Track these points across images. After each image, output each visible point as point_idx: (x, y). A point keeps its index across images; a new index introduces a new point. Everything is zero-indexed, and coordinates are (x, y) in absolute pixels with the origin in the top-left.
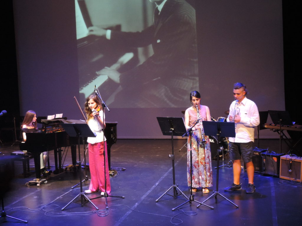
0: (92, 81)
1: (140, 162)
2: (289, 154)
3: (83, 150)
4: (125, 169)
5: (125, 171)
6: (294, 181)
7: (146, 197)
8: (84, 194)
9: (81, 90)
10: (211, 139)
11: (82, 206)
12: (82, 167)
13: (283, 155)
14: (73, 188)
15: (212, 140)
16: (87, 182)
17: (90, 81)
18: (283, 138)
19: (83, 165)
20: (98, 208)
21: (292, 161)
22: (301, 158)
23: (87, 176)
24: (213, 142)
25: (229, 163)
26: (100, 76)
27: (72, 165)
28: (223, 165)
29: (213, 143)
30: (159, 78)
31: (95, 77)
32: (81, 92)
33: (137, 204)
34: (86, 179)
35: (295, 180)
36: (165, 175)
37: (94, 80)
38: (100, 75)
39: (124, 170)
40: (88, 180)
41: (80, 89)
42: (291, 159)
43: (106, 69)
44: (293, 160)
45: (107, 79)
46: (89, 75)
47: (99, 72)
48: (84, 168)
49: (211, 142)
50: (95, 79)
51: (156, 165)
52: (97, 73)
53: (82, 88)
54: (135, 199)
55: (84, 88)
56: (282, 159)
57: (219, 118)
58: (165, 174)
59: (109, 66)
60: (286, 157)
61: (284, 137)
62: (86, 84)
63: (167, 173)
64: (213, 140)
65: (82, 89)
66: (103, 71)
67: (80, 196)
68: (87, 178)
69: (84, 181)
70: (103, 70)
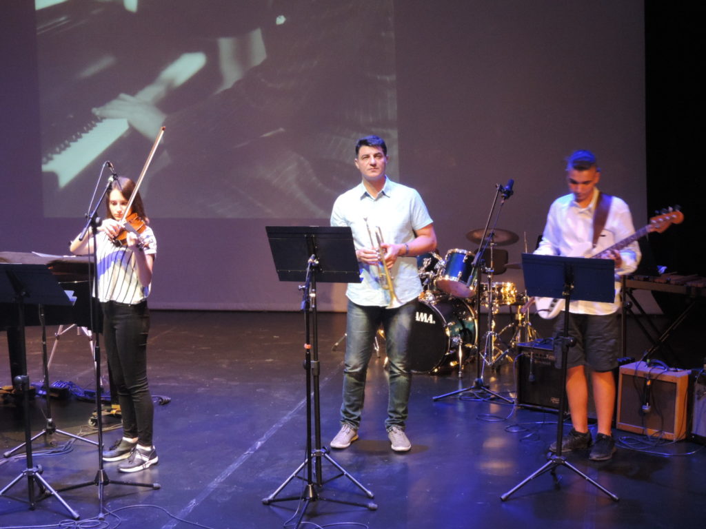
0: (80, 137)
1: (215, 379)
2: (645, 360)
3: (42, 341)
4: (169, 399)
5: (169, 405)
6: (657, 438)
7: (221, 483)
8: (37, 474)
9: (46, 163)
10: (426, 315)
11: (32, 509)
12: (41, 392)
13: (628, 362)
14: (9, 456)
15: (428, 317)
16: (51, 438)
17: (74, 137)
18: (631, 311)
19: (42, 388)
20: (78, 513)
21: (653, 381)
22: (677, 371)
23: (50, 420)
24: (431, 322)
25: (474, 383)
26: (104, 121)
27: (10, 387)
28: (460, 390)
29: (433, 324)
30: (282, 130)
31: (89, 125)
32: (47, 167)
33: (194, 501)
34: (49, 427)
35: (657, 435)
36: (285, 418)
37: (86, 132)
38: (105, 118)
39: (166, 403)
40: (54, 430)
41: (44, 159)
42: (650, 375)
43: (124, 100)
44: (654, 378)
45: (127, 131)
46: (72, 116)
47: (101, 108)
48: (44, 397)
49: (426, 321)
50: (91, 129)
51: (262, 389)
52: (97, 111)
53: (50, 155)
54: (189, 488)
55: (56, 157)
56: (623, 374)
57: (450, 252)
58: (285, 415)
59: (133, 92)
60: (634, 368)
61: (635, 309)
62: (62, 146)
63: (291, 412)
64: (431, 316)
65: (51, 159)
66: (114, 108)
67: (26, 479)
68: (51, 424)
69: (44, 434)
70: (115, 103)
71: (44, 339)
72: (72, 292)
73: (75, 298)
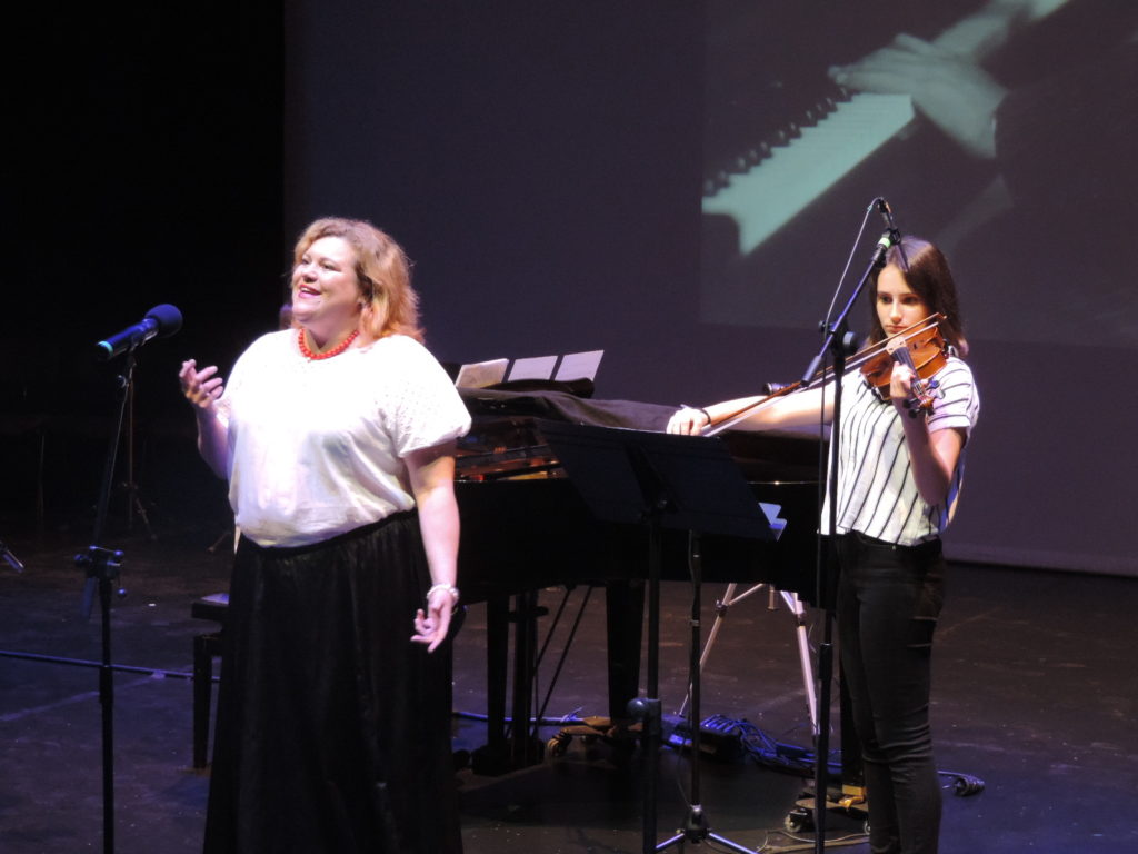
0: (797, 135)
1: (1094, 744)
4: (981, 783)
5: (980, 798)
9: (713, 194)
12: (675, 739)
19: (679, 730)
23: (697, 809)
26: (856, 98)
27: (604, 719)
31: (819, 107)
32: (712, 205)
34: (693, 827)
38: (857, 91)
39: (974, 792)
40: (704, 834)
41: (709, 185)
43: (906, 49)
45: (910, 125)
46: (779, 85)
47: (849, 68)
48: (685, 751)
50: (824, 116)
52: (840, 75)
53: (723, 175)
55: (738, 181)
59: (929, 33)
62: (753, 154)
65: (726, 184)
66: (882, 67)
68: (697, 819)
70: (886, 56)
71: (696, 615)
72: (777, 508)
73: (784, 522)
